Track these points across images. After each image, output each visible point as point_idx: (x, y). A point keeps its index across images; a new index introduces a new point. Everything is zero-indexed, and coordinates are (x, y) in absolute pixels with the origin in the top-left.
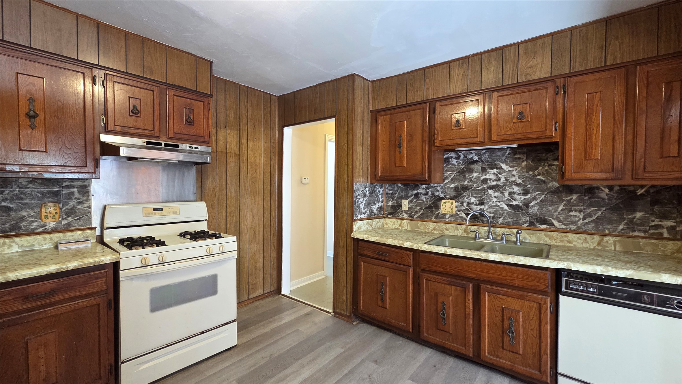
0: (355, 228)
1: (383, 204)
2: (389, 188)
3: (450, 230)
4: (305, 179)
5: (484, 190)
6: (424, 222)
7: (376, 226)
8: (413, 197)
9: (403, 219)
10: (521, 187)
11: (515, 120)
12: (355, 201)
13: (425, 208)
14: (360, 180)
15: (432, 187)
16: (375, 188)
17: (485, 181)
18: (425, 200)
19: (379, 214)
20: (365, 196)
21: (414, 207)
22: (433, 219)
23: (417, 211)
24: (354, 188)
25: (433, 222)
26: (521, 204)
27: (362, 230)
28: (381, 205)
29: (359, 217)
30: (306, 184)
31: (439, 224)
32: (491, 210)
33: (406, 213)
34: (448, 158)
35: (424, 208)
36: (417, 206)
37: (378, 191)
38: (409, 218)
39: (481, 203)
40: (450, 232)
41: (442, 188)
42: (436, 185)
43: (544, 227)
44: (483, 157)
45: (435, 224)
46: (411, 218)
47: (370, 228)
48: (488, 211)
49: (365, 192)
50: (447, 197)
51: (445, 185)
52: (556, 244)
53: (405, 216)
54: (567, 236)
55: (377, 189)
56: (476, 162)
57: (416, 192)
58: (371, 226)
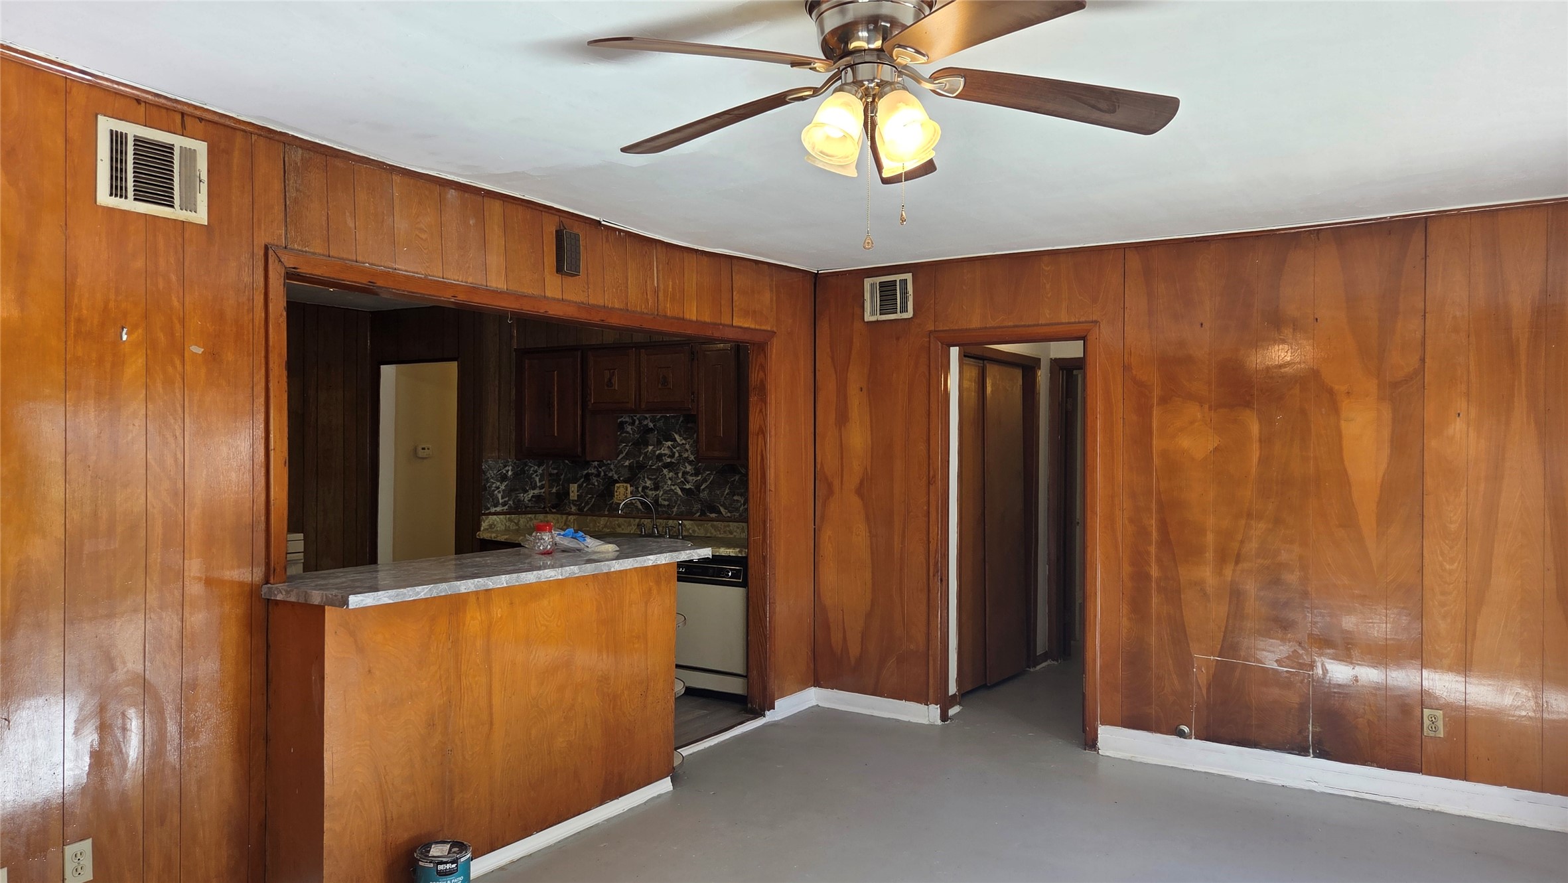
0: (484, 525)
1: (543, 491)
2: (553, 466)
3: (623, 527)
4: (423, 449)
5: (659, 470)
6: (594, 518)
7: (528, 525)
8: (582, 480)
9: (570, 514)
10: (694, 465)
11: (660, 386)
12: (485, 485)
13: (597, 496)
14: (495, 454)
15: (604, 465)
16: (526, 466)
17: (660, 457)
18: (596, 484)
19: (534, 507)
20: (504, 478)
21: (584, 494)
22: (606, 513)
23: (587, 501)
24: (483, 467)
25: (605, 516)
26: (693, 487)
27: (498, 529)
28: (540, 493)
29: (493, 510)
30: (426, 458)
31: (611, 519)
32: (666, 496)
33: (575, 505)
34: (622, 423)
35: (595, 496)
36: (587, 493)
37: (533, 471)
38: (577, 512)
39: (656, 487)
40: (623, 530)
41: (615, 466)
42: (609, 462)
43: (713, 515)
44: (658, 425)
45: (607, 518)
46: (580, 512)
47: (514, 528)
48: (663, 497)
49: (504, 472)
50: (621, 479)
51: (619, 462)
52: (720, 536)
53: (574, 509)
54: (729, 526)
55: (531, 467)
56: (651, 430)
57: (586, 472)
58: (517, 524)
